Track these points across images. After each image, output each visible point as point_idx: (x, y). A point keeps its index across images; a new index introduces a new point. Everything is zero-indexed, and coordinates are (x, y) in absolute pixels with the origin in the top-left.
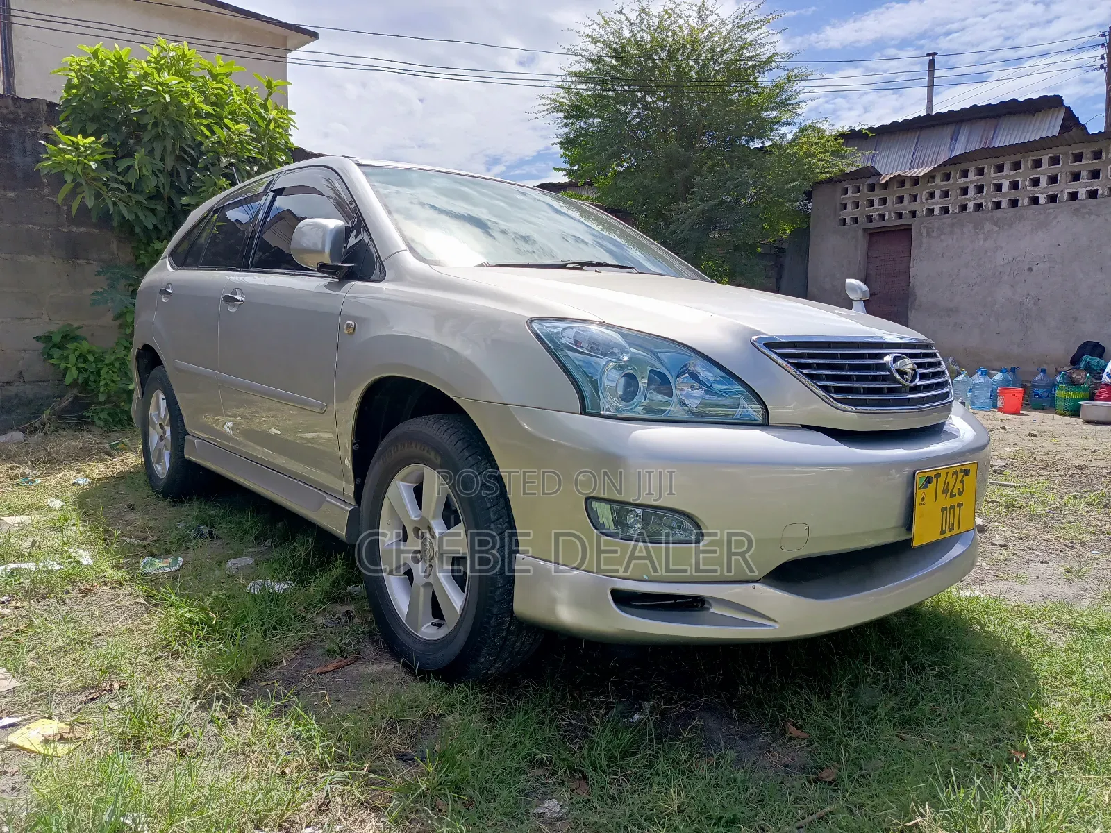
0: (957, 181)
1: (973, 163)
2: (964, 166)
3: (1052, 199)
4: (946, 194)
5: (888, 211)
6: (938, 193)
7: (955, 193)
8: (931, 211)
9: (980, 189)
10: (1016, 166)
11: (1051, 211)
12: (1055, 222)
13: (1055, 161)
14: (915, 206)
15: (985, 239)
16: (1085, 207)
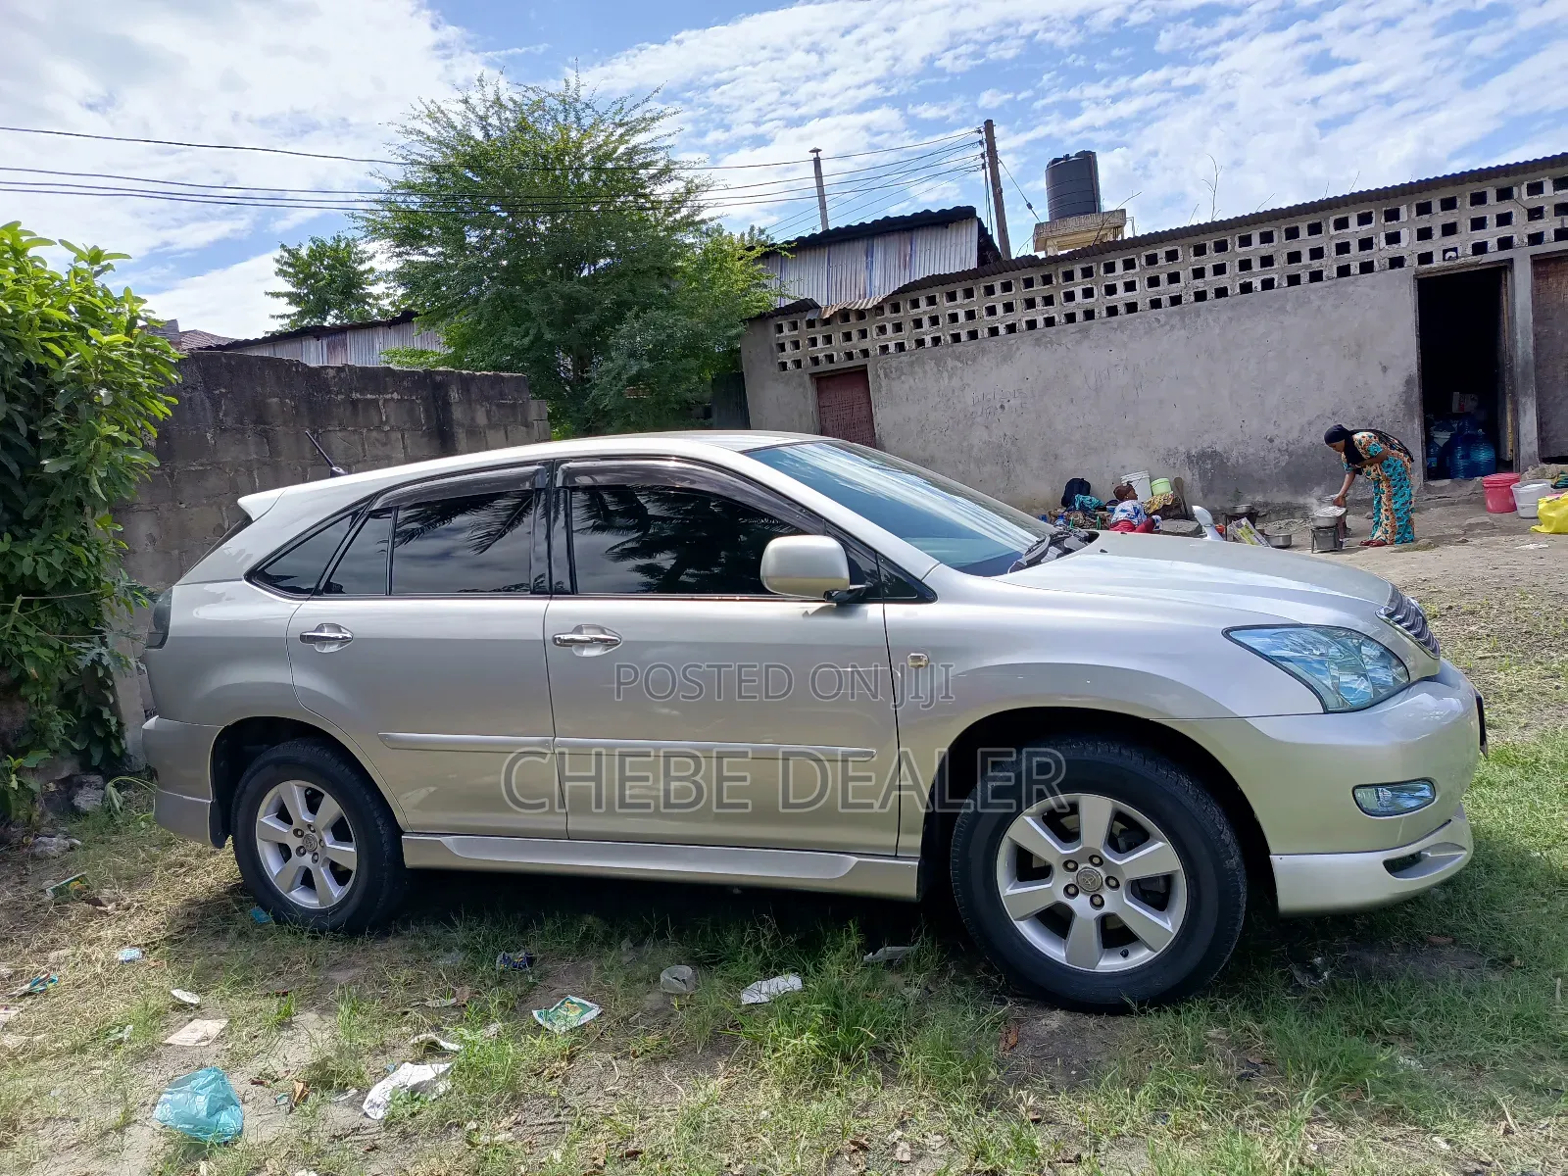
0: (907, 313)
1: (923, 291)
2: (913, 295)
3: (1011, 329)
4: (898, 328)
5: (838, 350)
6: (889, 328)
7: (908, 326)
8: (885, 349)
9: (934, 321)
10: (969, 294)
11: (1013, 341)
12: (1019, 353)
13: (1007, 287)
14: (866, 344)
15: (950, 378)
16: (1044, 335)
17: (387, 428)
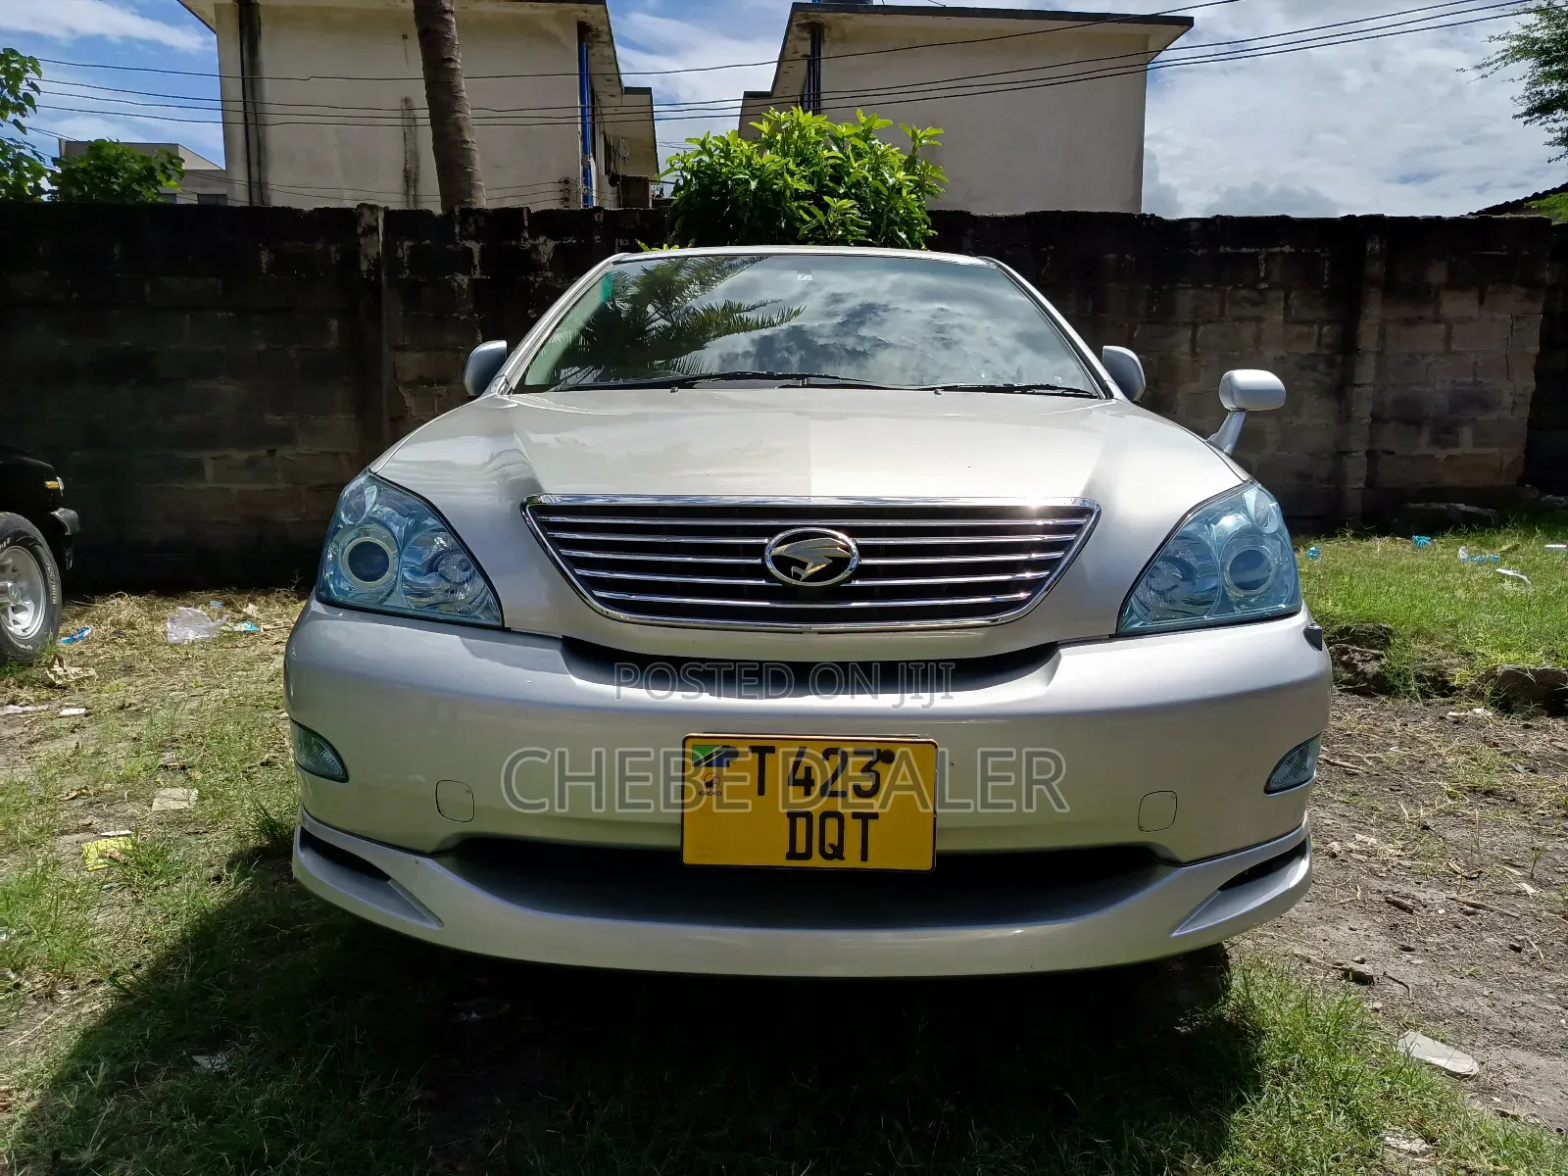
17: (1264, 286)
